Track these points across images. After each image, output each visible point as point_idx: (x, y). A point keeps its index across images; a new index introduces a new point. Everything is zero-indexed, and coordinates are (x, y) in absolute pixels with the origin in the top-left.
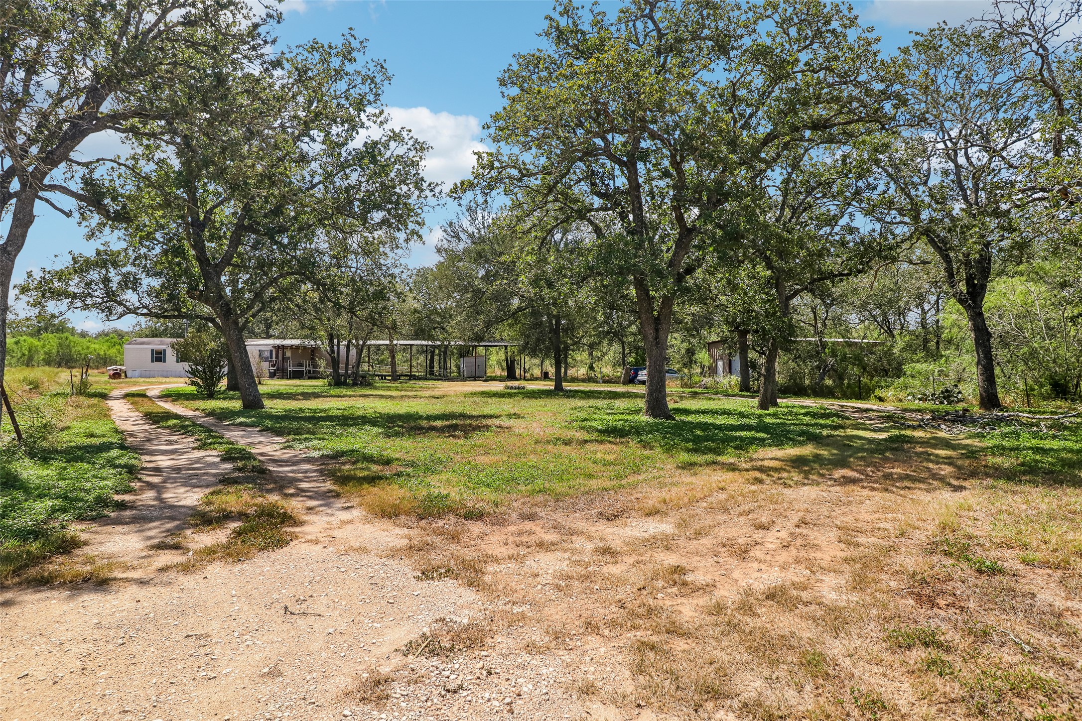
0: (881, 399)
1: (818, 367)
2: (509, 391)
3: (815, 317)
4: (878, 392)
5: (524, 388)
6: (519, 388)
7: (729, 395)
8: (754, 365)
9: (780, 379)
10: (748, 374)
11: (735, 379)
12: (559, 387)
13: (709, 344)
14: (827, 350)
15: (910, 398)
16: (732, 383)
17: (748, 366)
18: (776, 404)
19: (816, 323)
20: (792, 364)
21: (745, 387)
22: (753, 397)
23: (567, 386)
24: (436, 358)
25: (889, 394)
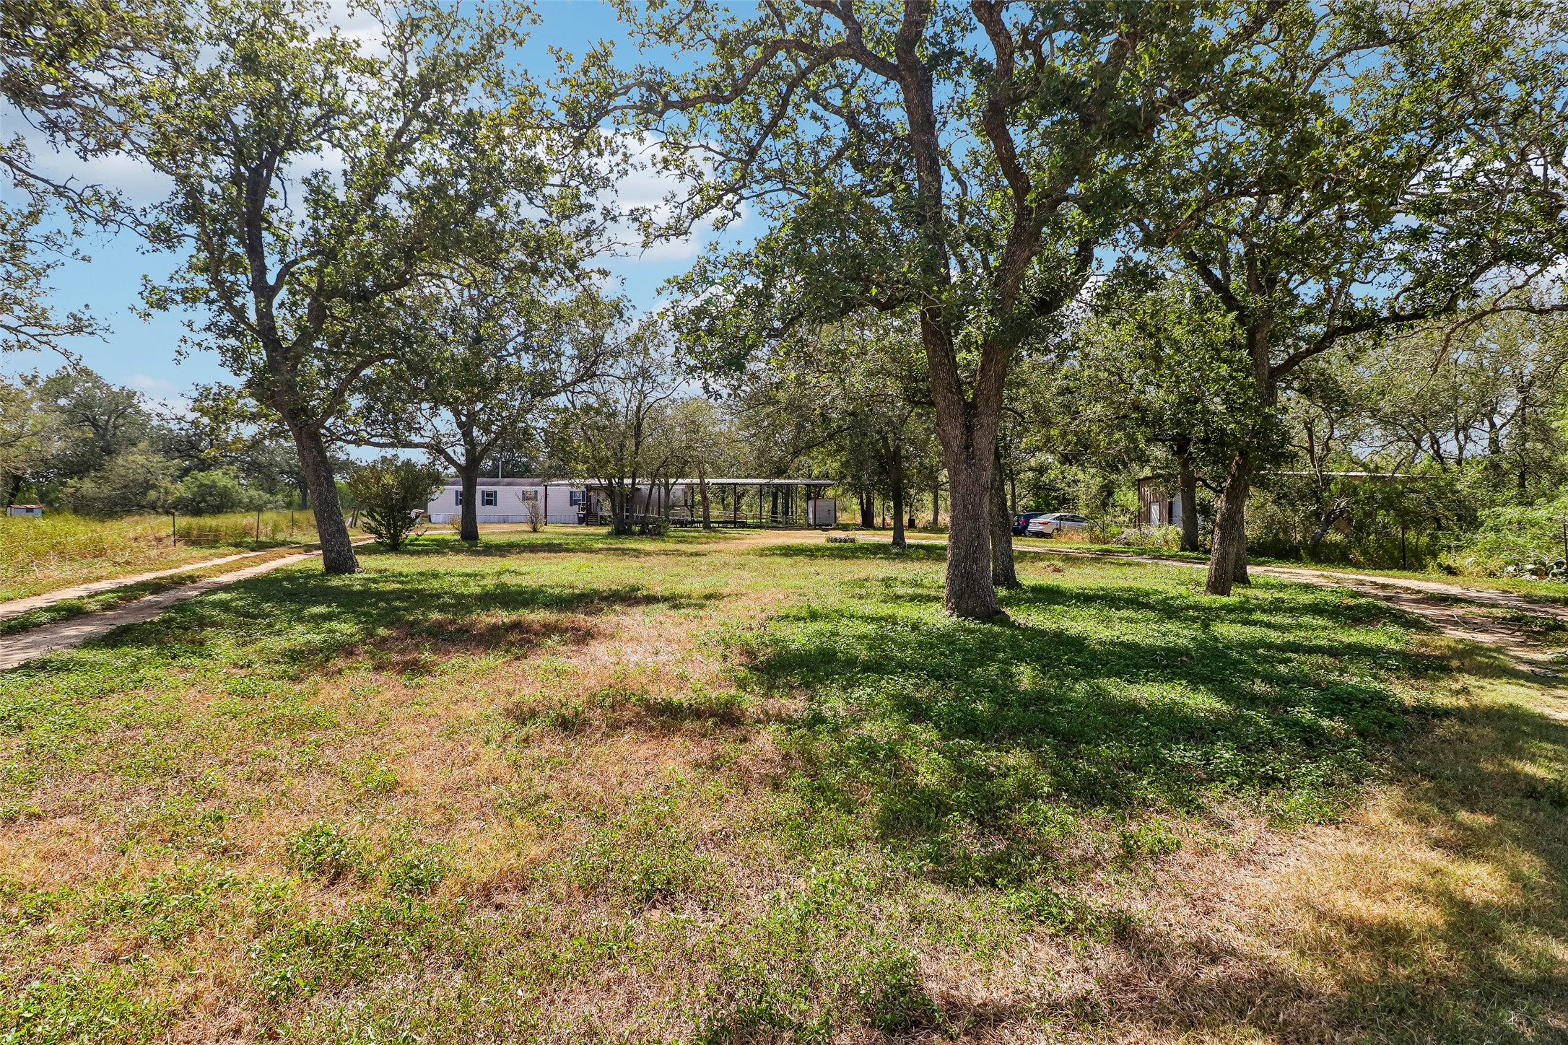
0: (1451, 571)
1: (1317, 514)
2: (833, 545)
3: (1311, 437)
4: (1444, 558)
5: (853, 541)
6: (845, 541)
7: (1160, 558)
8: (1206, 510)
9: (1251, 532)
10: (1196, 524)
11: (1176, 531)
12: (899, 539)
13: (1139, 480)
14: (1332, 487)
15: (1511, 569)
16: (1170, 537)
17: (1194, 510)
18: (1244, 580)
19: (1312, 446)
20: (1271, 508)
21: (1191, 543)
22: (1202, 561)
23: (911, 538)
24: (780, 501)
25: (1466, 560)
